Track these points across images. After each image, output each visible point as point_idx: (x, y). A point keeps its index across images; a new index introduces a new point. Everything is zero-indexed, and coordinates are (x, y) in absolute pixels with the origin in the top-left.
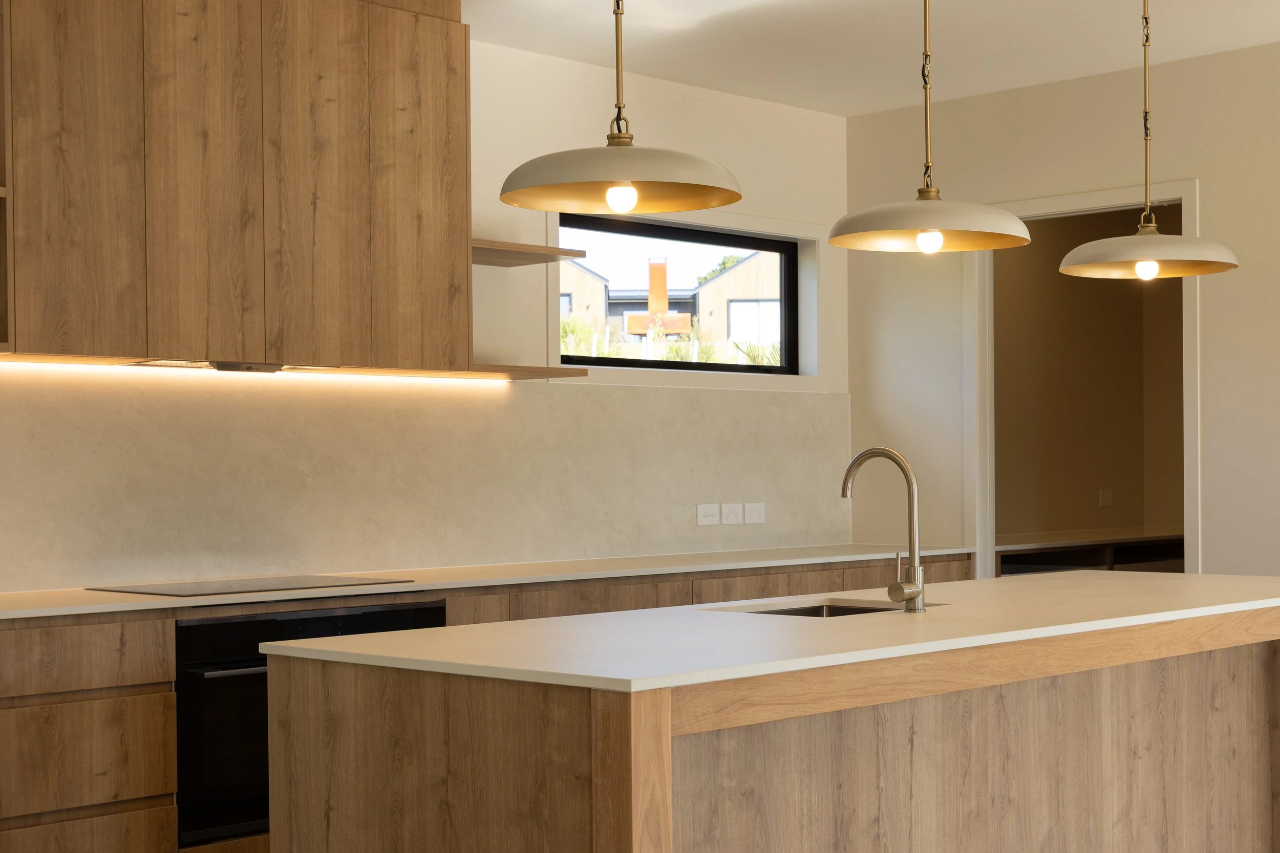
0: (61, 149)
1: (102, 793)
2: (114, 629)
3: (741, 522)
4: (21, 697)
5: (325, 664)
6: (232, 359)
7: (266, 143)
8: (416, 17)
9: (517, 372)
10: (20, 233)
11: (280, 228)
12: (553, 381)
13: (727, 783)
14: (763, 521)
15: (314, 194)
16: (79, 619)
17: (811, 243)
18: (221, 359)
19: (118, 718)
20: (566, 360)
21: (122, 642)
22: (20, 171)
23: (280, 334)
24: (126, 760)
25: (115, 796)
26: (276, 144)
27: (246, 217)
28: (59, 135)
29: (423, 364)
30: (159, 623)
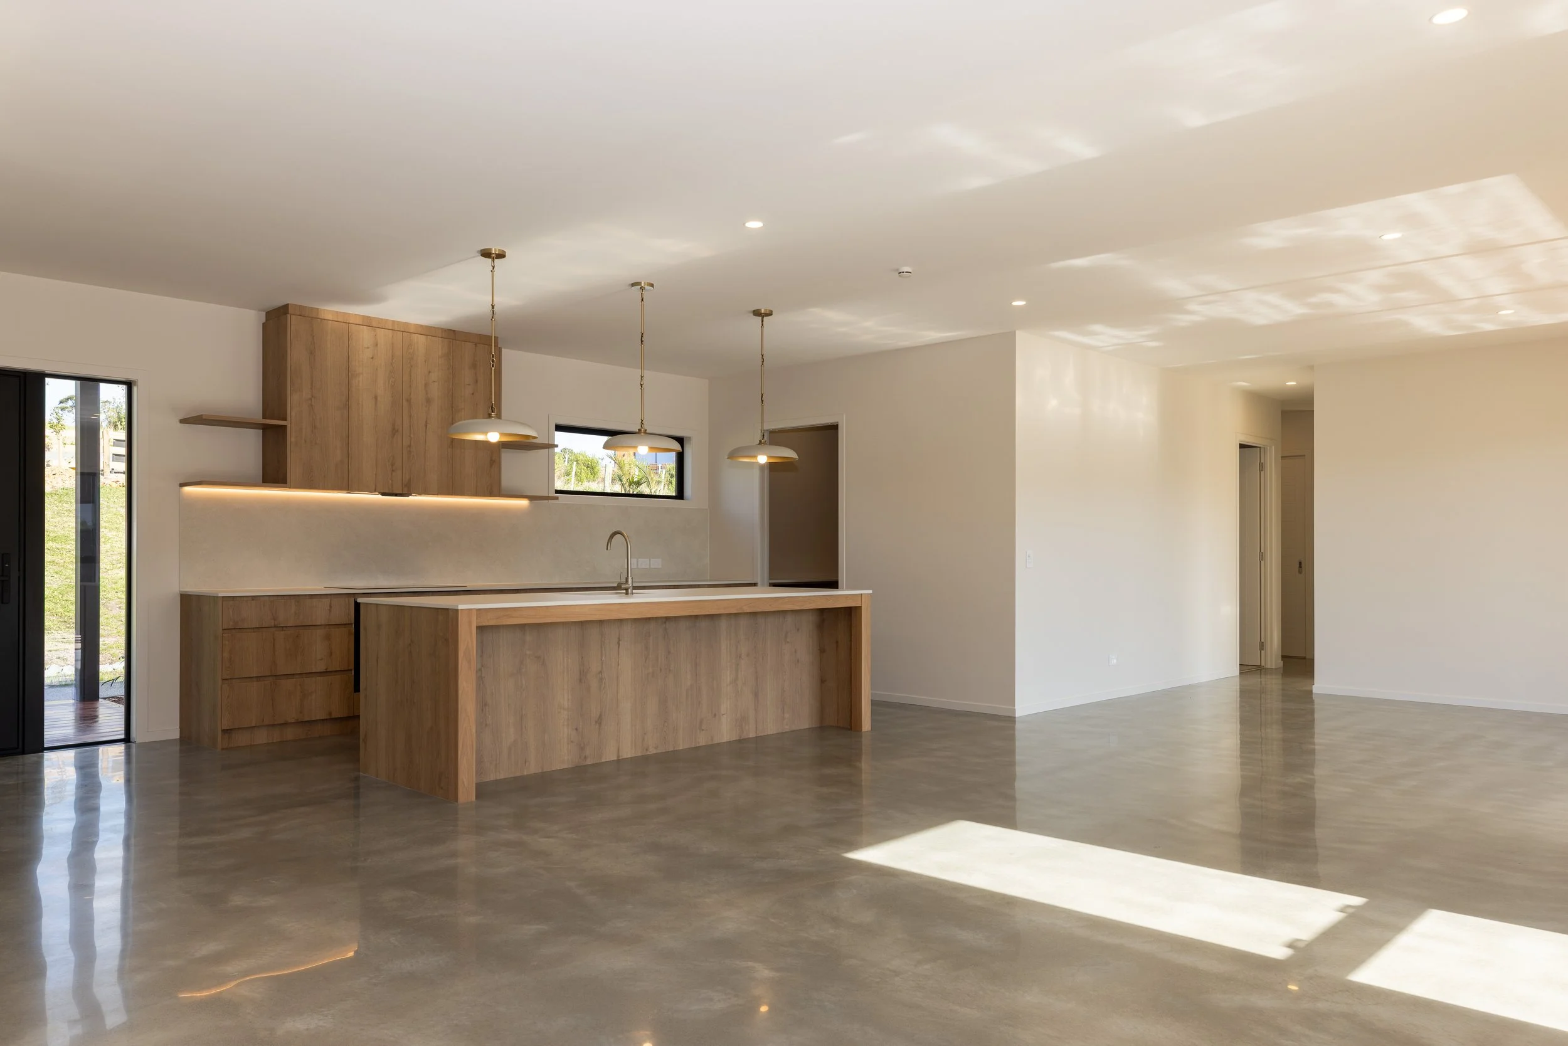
0: (311, 405)
1: (321, 667)
2: (326, 601)
3: (648, 567)
4: (286, 627)
5: (377, 605)
6: (387, 491)
7: (404, 401)
8: (476, 345)
9: (531, 498)
10: (293, 439)
11: (410, 436)
12: (550, 501)
13: (528, 652)
14: (660, 567)
15: (426, 421)
16: (311, 596)
17: (689, 438)
18: (382, 491)
19: (328, 637)
20: (558, 492)
21: (331, 607)
22: (293, 414)
23: (410, 480)
24: (331, 654)
25: (326, 669)
26: (409, 401)
27: (394, 431)
28: (311, 399)
29: (477, 494)
30: (347, 600)
